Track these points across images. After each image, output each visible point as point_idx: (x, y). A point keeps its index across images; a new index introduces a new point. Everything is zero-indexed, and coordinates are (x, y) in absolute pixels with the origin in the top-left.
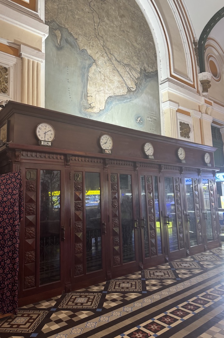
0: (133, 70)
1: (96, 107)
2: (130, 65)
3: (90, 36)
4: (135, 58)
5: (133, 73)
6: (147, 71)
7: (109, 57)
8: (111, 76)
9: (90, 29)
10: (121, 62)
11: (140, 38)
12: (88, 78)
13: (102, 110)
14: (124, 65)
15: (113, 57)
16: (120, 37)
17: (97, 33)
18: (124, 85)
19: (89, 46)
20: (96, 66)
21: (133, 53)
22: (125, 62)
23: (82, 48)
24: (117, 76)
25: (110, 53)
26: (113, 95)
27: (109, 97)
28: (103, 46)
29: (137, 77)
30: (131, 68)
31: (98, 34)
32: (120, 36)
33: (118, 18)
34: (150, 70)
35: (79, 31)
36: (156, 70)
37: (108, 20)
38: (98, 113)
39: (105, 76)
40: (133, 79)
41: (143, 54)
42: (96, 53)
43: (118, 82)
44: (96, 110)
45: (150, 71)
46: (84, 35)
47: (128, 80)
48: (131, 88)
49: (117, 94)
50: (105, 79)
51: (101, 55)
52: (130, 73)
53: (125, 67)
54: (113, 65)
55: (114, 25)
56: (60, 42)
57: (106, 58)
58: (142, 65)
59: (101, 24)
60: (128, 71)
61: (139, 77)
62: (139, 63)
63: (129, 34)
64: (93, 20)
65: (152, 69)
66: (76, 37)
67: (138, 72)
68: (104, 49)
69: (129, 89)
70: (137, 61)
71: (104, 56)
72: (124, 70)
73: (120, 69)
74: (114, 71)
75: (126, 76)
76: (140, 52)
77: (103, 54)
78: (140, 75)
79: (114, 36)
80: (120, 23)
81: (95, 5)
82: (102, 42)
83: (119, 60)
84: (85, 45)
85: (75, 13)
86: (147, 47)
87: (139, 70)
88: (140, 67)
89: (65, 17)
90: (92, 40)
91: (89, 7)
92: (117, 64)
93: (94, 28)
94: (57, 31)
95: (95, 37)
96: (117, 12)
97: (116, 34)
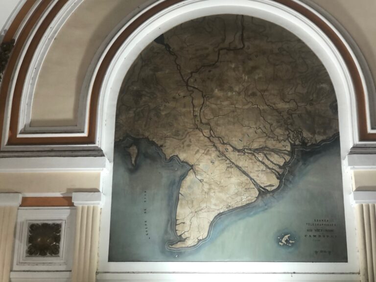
0: (273, 153)
1: (192, 238)
2: (267, 148)
3: (186, 131)
4: (279, 131)
5: (272, 160)
6: (309, 144)
7: (219, 151)
8: (222, 181)
9: (186, 120)
10: (246, 150)
11: (294, 89)
12: (179, 197)
13: (203, 239)
14: (252, 152)
15: (228, 148)
16: (246, 107)
17: (198, 121)
18: (252, 186)
19: (183, 148)
20: (195, 173)
21: (274, 124)
23: (171, 156)
24: (236, 175)
25: (224, 144)
26: (226, 210)
27: (219, 214)
28: (208, 138)
29: (282, 164)
30: (268, 152)
31: (201, 122)
32: (247, 104)
33: (242, 78)
34: (317, 139)
35: (165, 132)
36: (335, 134)
37: (221, 90)
38: (194, 246)
39: (210, 185)
40: (273, 169)
41: (300, 116)
42: (196, 153)
43: (237, 187)
44: (190, 243)
45: (318, 142)
46: (175, 135)
47: (260, 175)
48: (267, 186)
49: (236, 206)
50: (210, 189)
51: (205, 152)
52: (266, 161)
53: (253, 155)
54: (228, 161)
55: (234, 93)
56: (135, 161)
57: (214, 154)
58: (298, 136)
59: (208, 103)
60: (261, 160)
61: (287, 161)
62: (290, 137)
63: (266, 93)
64: (191, 104)
65: (325, 133)
66: (159, 143)
67: (285, 154)
69: (263, 190)
70: (284, 135)
71: (210, 152)
72: (253, 161)
73: (244, 162)
74: (230, 169)
75: (256, 169)
76: (291, 115)
77: (209, 150)
78: (290, 158)
79: (233, 112)
80: (245, 85)
81: (196, 80)
82: (207, 132)
83: (242, 148)
84: (175, 148)
85: (162, 108)
86: (311, 98)
87: (289, 148)
88: (291, 143)
89: (144, 123)
90: (188, 136)
91: (185, 88)
92: (237, 156)
93: (192, 117)
94: (131, 148)
95: (194, 129)
96: (241, 69)
97: (236, 106)
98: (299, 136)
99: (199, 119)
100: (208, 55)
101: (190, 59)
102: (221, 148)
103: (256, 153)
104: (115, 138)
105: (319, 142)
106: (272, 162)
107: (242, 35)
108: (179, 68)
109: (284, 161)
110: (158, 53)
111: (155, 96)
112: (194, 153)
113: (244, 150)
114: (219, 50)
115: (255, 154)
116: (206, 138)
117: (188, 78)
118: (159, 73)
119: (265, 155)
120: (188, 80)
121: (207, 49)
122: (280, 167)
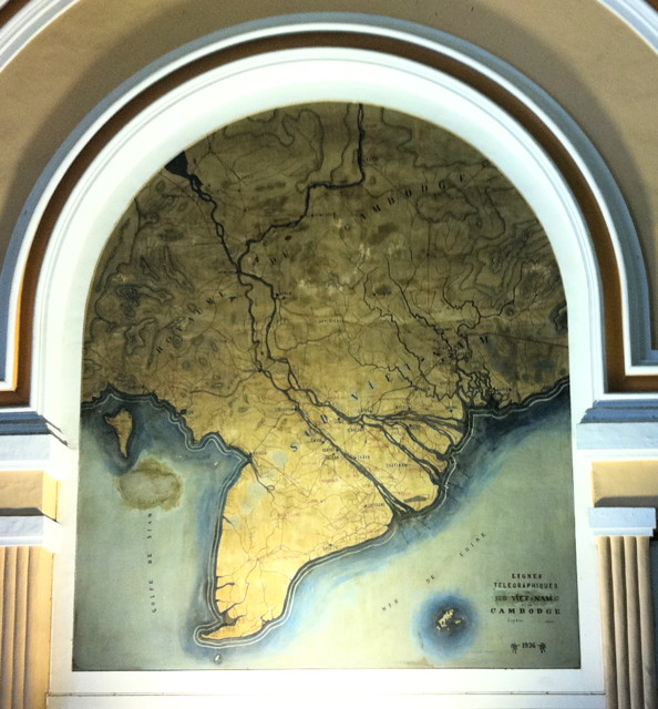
0: (424, 425)
1: (249, 617)
2: (412, 413)
3: (236, 376)
4: (438, 375)
5: (423, 441)
6: (504, 404)
7: (308, 422)
8: (315, 489)
9: (237, 353)
10: (365, 419)
11: (472, 277)
13: (273, 620)
14: (380, 423)
15: (327, 414)
16: (367, 320)
17: (262, 353)
18: (379, 499)
19: (231, 414)
20: (256, 471)
21: (430, 358)
22: (386, 408)
23: (205, 433)
24: (344, 476)
25: (318, 404)
26: (324, 554)
27: (306, 564)
28: (285, 392)
29: (443, 450)
30: (413, 423)
31: (269, 357)
32: (366, 315)
33: (358, 252)
34: (521, 392)
35: (191, 380)
36: (560, 380)
37: (313, 282)
38: (255, 634)
39: (288, 498)
40: (423, 461)
41: (485, 339)
42: (258, 426)
43: (345, 501)
44: (242, 629)
45: (523, 398)
46: (213, 387)
47: (396, 475)
48: (410, 500)
49: (343, 546)
50: (287, 508)
51: (278, 425)
52: (410, 444)
53: (382, 429)
54: (327, 445)
55: (341, 289)
57: (297, 429)
58: (479, 387)
59: (283, 312)
60: (398, 441)
61: (455, 442)
62: (462, 386)
63: (410, 288)
64: (248, 316)
65: (538, 379)
66: (179, 405)
67: (449, 426)
68: (290, 399)
69: (402, 509)
70: (449, 383)
71: (289, 424)
72: (381, 443)
73: (362, 446)
74: (331, 463)
75: (388, 462)
76: (466, 339)
77: (286, 420)
78: (461, 435)
79: (340, 331)
80: (366, 269)
81: (257, 259)
82: (281, 379)
83: (356, 414)
84: (213, 417)
85: (183, 325)
86: (510, 296)
87: (459, 414)
88: (464, 403)
89: (146, 359)
90: (240, 388)
91: (234, 278)
92: (346, 434)
93: (250, 343)
94: (118, 417)
95: (254, 371)
96: (356, 231)
97: (346, 319)
98: (483, 385)
99: (264, 349)
100: (284, 200)
101: (245, 210)
102: (312, 413)
103: (387, 424)
104: (84, 395)
105: (527, 399)
106: (421, 444)
107: (360, 151)
108: (220, 233)
109: (449, 443)
110: (174, 197)
111: (169, 297)
112: (254, 426)
113: (361, 419)
114: (309, 188)
115: (385, 426)
116: (280, 392)
117: (240, 254)
118: (177, 243)
119: (407, 429)
120: (240, 259)
121: (281, 185)
122: (440, 457)
